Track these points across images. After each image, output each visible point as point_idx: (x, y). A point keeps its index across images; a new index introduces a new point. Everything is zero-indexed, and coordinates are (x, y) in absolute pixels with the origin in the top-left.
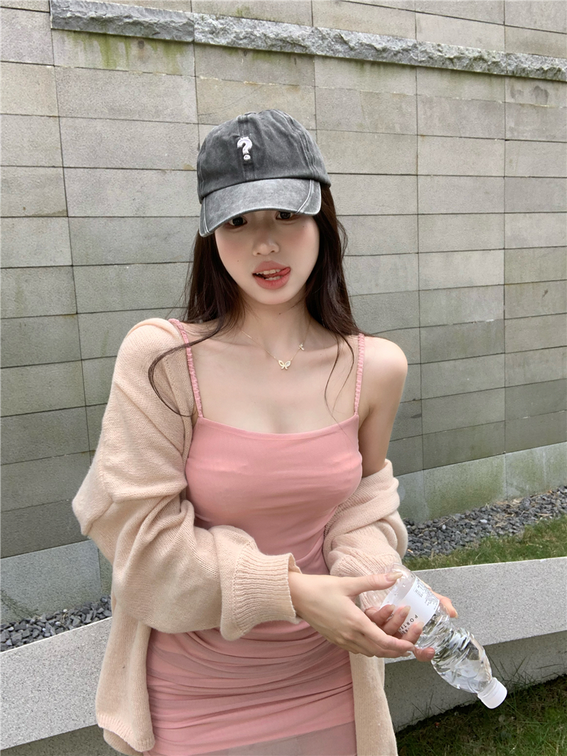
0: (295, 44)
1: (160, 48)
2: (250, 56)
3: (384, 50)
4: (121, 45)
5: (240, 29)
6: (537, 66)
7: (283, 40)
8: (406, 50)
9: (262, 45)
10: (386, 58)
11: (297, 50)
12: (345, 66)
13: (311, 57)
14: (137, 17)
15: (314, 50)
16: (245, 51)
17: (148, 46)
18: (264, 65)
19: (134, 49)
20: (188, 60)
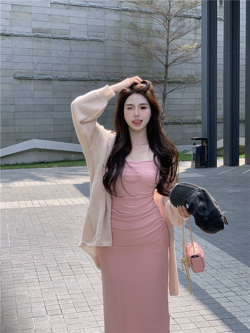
0: (49, 78)
1: (29, 80)
2: (42, 80)
3: (65, 78)
4: (23, 80)
5: (40, 77)
6: (95, 78)
7: (48, 78)
8: (69, 78)
9: (44, 79)
10: (65, 79)
11: (50, 79)
12: (58, 81)
13: (52, 80)
14: (25, 76)
15: (52, 79)
16: (41, 80)
17: (27, 80)
18: (44, 81)
19: (25, 80)
20: (33, 82)
